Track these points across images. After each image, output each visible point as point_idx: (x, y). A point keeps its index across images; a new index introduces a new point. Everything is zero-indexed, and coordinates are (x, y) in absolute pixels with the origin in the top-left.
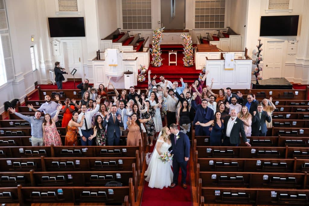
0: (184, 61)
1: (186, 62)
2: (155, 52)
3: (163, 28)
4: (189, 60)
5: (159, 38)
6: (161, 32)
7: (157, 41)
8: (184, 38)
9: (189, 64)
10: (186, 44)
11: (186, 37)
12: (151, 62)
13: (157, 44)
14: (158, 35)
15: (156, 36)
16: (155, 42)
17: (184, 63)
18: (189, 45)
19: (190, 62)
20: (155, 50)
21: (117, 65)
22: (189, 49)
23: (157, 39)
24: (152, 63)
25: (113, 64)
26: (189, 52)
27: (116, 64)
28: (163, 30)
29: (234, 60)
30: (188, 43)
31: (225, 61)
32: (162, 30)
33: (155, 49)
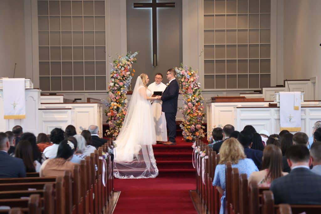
0: (182, 128)
1: (187, 129)
2: (115, 107)
3: (135, 55)
4: (195, 125)
5: (124, 76)
6: (129, 63)
7: (121, 84)
8: (183, 75)
9: (194, 136)
10: (187, 89)
11: (186, 74)
12: (107, 131)
13: (119, 89)
14: (123, 69)
15: (117, 71)
16: (116, 85)
17: (183, 132)
18: (194, 93)
19: (197, 130)
20: (115, 104)
21: (24, 117)
22: (193, 101)
23: (119, 77)
24: (109, 133)
25: (15, 113)
26: (194, 108)
27: (23, 113)
28: (134, 57)
29: (300, 108)
30: (192, 86)
31: (279, 110)
32: (132, 59)
33: (116, 102)
